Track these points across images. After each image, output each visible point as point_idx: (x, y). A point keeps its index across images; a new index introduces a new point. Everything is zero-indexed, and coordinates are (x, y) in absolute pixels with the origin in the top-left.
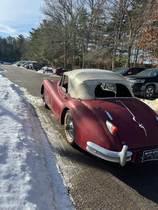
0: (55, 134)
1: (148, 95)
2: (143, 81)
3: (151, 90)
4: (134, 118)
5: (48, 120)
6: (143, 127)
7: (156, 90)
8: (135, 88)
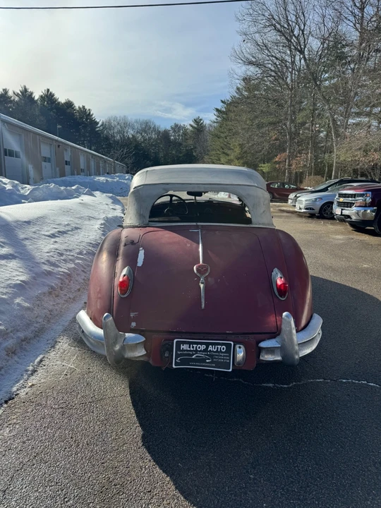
4: (195, 266)
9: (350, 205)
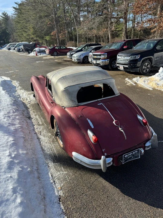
0: (48, 138)
1: (145, 71)
2: (138, 57)
3: (148, 65)
4: (114, 122)
5: (42, 121)
6: (122, 131)
7: (153, 64)
8: (131, 65)
9: (99, 59)
